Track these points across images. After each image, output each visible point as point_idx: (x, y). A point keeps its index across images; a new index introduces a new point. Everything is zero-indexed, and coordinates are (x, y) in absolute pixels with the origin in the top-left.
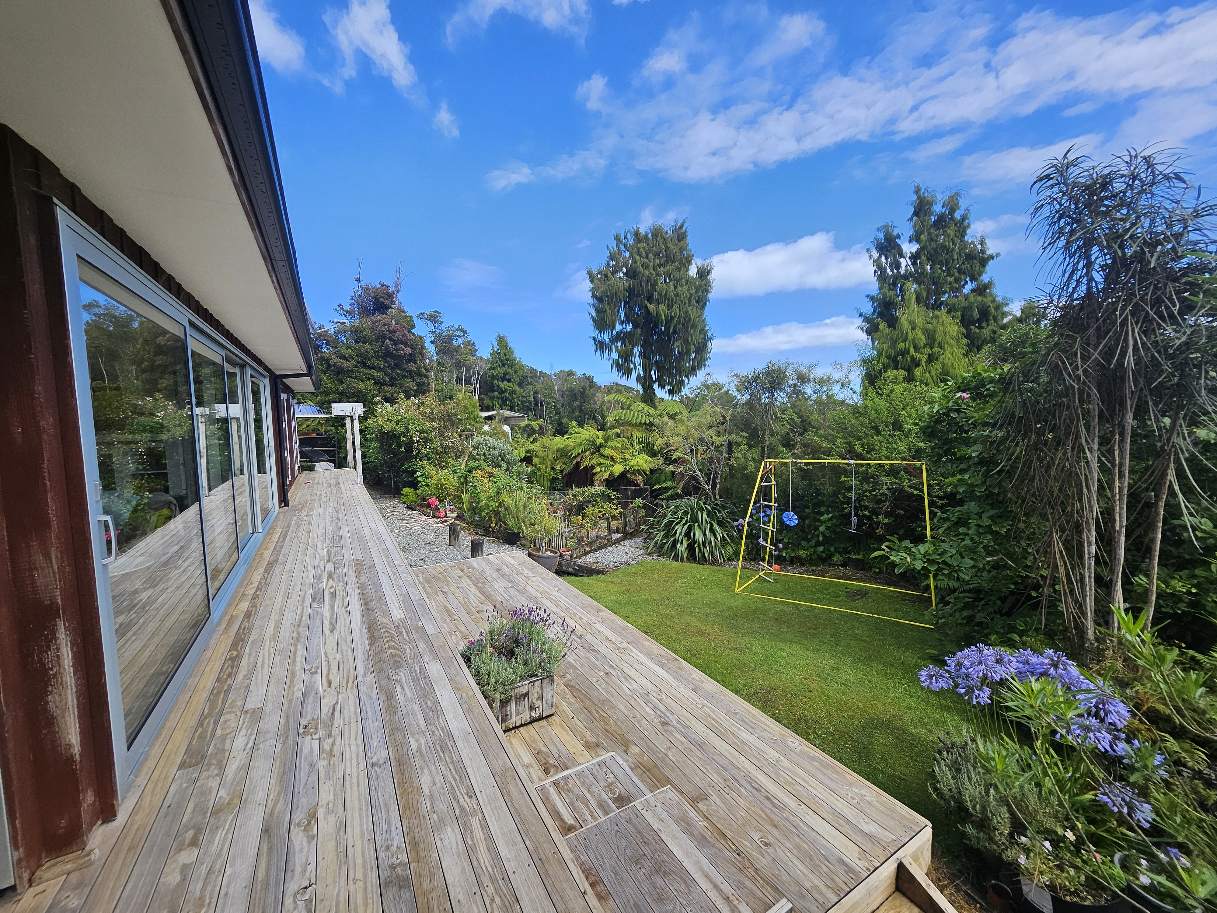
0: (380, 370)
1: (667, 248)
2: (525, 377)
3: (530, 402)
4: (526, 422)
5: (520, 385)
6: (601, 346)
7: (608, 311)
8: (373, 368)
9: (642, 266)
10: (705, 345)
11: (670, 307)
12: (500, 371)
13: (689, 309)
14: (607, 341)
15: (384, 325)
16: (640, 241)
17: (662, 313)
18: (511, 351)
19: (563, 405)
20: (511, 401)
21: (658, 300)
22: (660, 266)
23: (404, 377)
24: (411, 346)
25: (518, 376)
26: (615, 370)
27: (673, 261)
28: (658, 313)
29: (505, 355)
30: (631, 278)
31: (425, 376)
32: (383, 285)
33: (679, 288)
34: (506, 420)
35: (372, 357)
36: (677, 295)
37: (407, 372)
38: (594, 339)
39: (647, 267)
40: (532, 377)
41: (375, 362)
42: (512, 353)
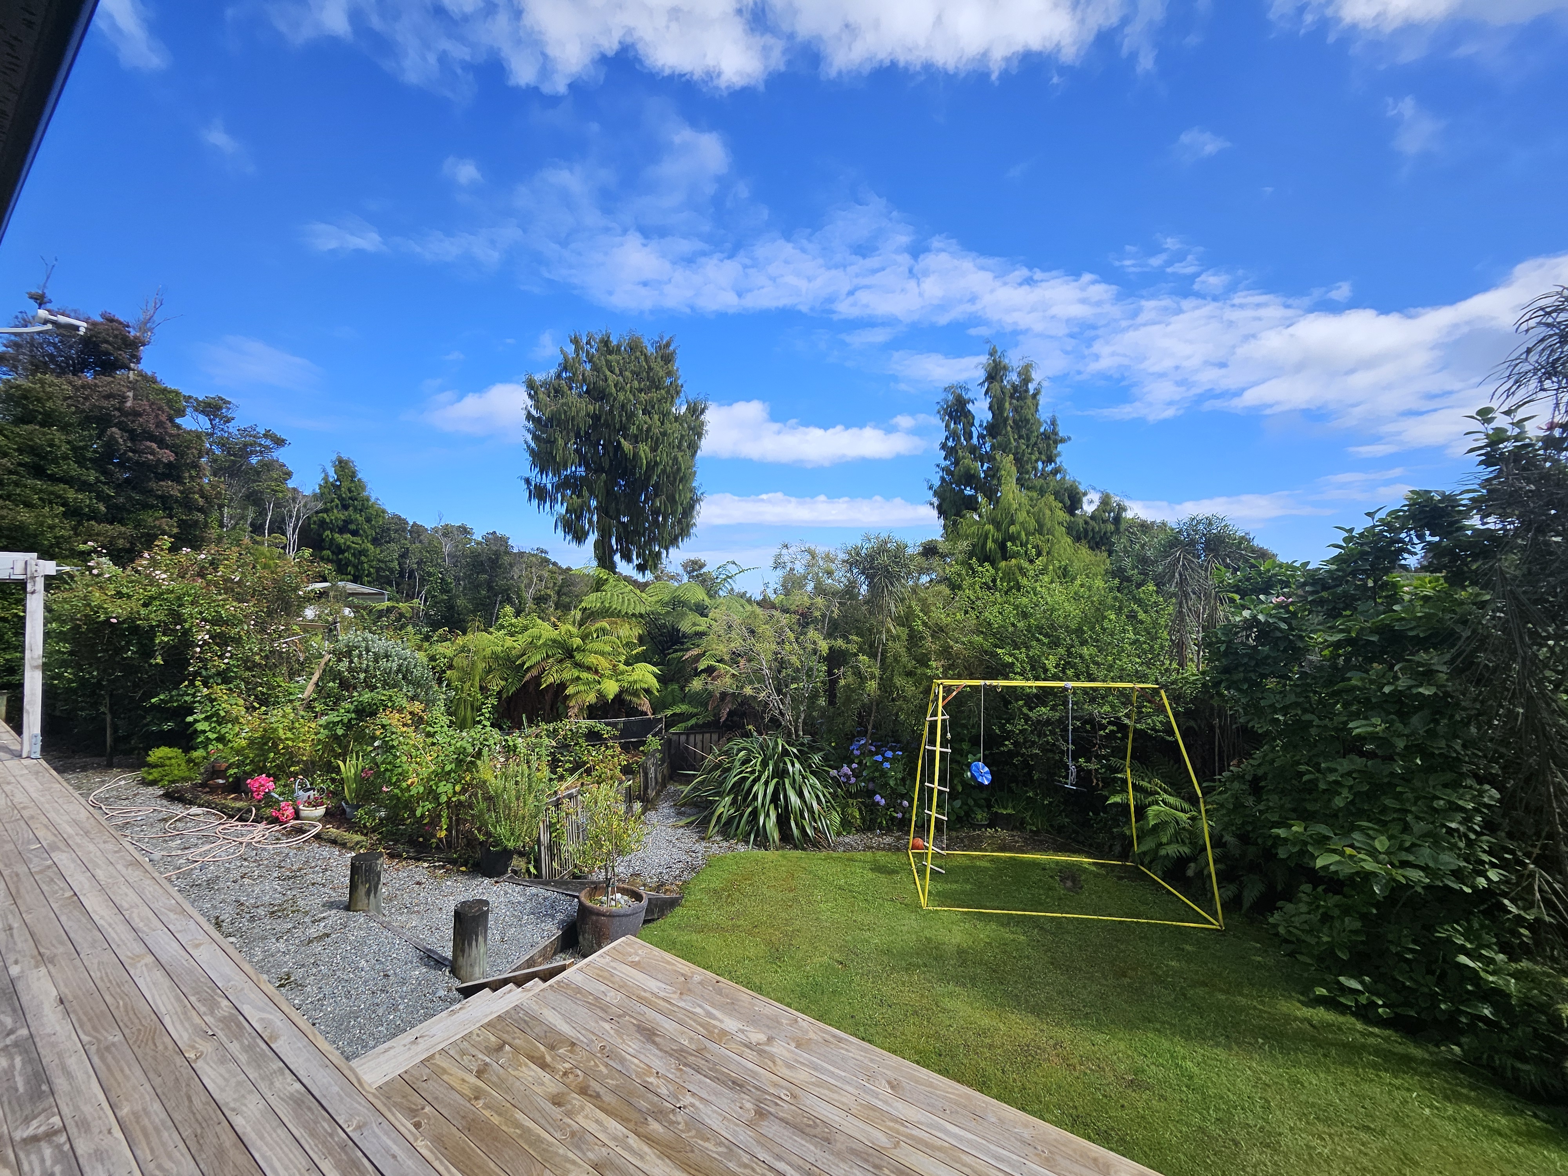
0: (84, 486)
1: (650, 369)
2: (385, 530)
3: (392, 571)
4: (387, 604)
5: (375, 541)
6: (539, 494)
7: (560, 442)
8: (68, 481)
9: (615, 386)
10: (692, 507)
11: (654, 450)
12: (337, 515)
13: (680, 455)
14: (549, 486)
15: (108, 397)
16: (610, 352)
17: (643, 455)
18: (361, 486)
19: (457, 579)
20: (355, 567)
21: (636, 437)
22: (640, 390)
23: (146, 506)
24: (173, 448)
25: (373, 527)
26: (560, 532)
27: (658, 388)
28: (636, 455)
29: (350, 491)
30: (596, 400)
31: (201, 510)
32: (112, 320)
33: (667, 425)
34: (345, 598)
35: (65, 458)
36: (664, 434)
37: (158, 497)
38: (528, 481)
39: (622, 388)
40: (396, 531)
41: (74, 469)
42: (364, 488)
